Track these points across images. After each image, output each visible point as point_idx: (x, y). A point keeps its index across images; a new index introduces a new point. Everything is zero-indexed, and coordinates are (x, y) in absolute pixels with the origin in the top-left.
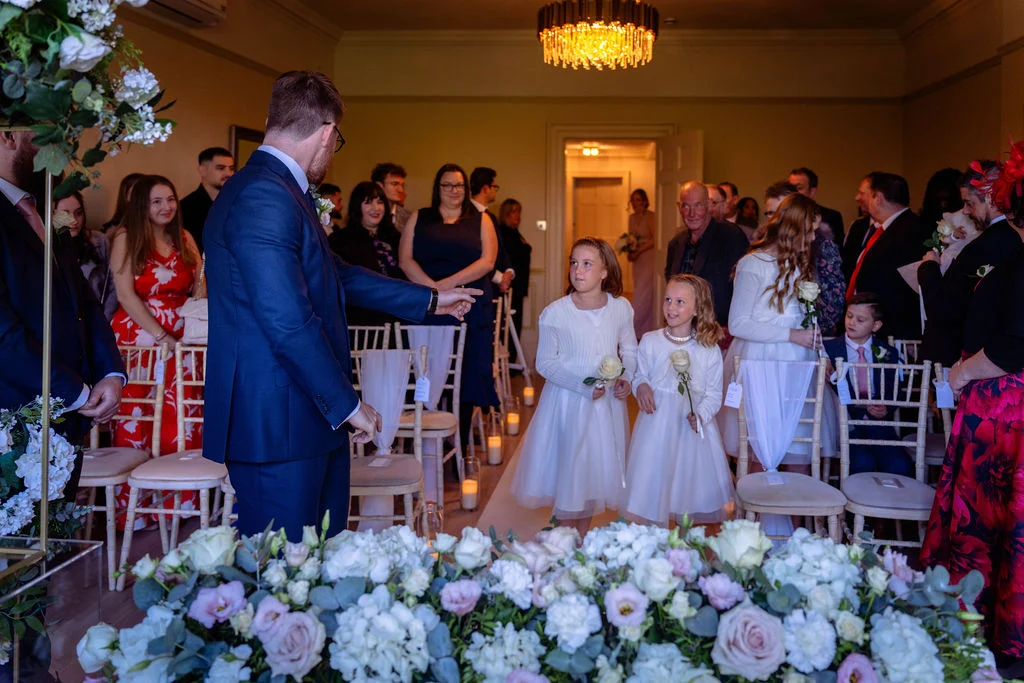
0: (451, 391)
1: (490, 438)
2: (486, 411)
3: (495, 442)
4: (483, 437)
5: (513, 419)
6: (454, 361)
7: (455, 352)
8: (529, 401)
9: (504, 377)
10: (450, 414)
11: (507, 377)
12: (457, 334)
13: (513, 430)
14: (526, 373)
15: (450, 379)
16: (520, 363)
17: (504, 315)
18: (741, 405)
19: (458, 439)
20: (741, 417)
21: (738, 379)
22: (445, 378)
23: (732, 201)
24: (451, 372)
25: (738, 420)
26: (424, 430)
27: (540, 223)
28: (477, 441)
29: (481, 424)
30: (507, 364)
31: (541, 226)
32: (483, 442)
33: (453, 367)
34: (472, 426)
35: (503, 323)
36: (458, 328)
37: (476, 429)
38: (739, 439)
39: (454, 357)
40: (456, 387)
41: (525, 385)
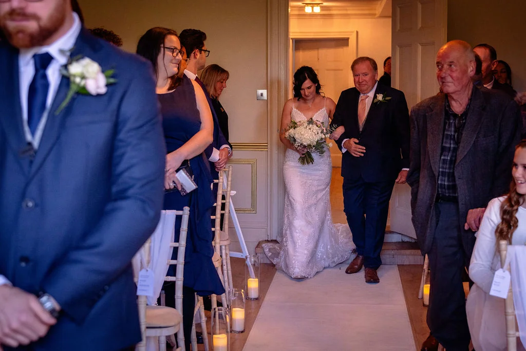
0: (173, 283)
1: (215, 336)
2: (208, 306)
3: (221, 340)
4: (205, 335)
5: (239, 314)
6: (176, 250)
7: (177, 239)
8: (254, 294)
9: (225, 267)
10: (172, 309)
11: (228, 268)
12: (179, 219)
13: (238, 327)
14: (249, 262)
15: (172, 270)
16: (242, 252)
17: (224, 198)
18: (508, 296)
19: (181, 336)
20: (510, 310)
21: (506, 266)
22: (165, 269)
23: (489, 67)
24: (174, 262)
25: (506, 314)
26: (147, 328)
27: (260, 92)
28: (200, 340)
29: (204, 319)
30: (227, 252)
31: (262, 95)
32: (206, 341)
33: (175, 256)
34: (194, 322)
35: (223, 207)
36: (180, 213)
37: (199, 325)
38: (507, 336)
39: (176, 245)
40: (179, 279)
41: (248, 276)
